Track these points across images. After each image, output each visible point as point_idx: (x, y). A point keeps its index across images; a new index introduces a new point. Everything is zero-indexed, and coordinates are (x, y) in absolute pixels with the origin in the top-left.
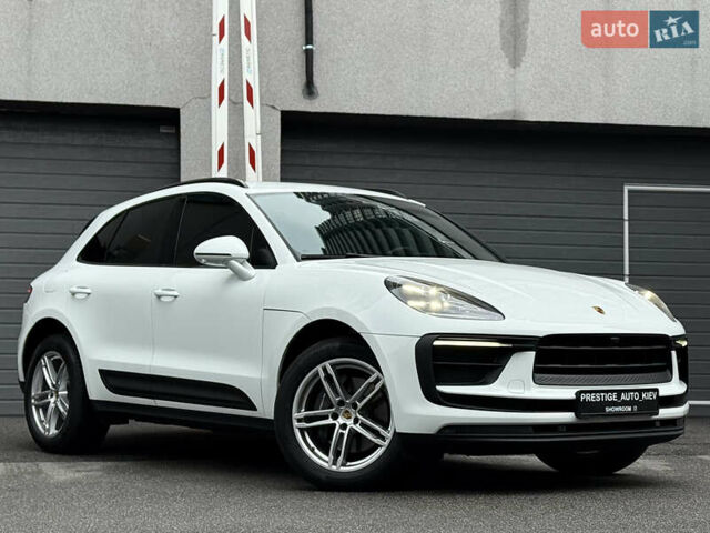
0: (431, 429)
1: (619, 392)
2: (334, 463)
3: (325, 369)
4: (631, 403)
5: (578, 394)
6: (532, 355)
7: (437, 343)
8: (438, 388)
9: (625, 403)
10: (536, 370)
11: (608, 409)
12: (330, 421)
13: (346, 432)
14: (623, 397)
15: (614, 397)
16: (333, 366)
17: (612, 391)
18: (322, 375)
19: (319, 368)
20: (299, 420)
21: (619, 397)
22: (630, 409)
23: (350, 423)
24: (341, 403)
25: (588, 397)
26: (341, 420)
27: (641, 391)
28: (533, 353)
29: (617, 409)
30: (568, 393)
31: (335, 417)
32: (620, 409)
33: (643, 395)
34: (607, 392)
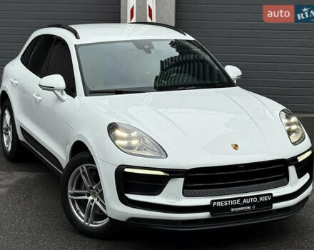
0: (124, 219)
1: (242, 199)
2: (87, 221)
3: (82, 168)
4: (250, 204)
5: (212, 201)
6: (182, 180)
7: (127, 170)
8: (126, 195)
9: (246, 205)
10: (185, 187)
11: (232, 210)
12: (86, 197)
13: (93, 205)
14: (245, 201)
15: (238, 202)
16: (86, 167)
17: (236, 199)
18: (81, 171)
19: (80, 168)
20: (71, 195)
21: (241, 201)
22: (249, 208)
23: (95, 200)
24: (91, 188)
25: (218, 204)
26: (91, 198)
27: (258, 197)
28: (183, 179)
29: (239, 209)
30: (205, 201)
31: (89, 195)
32: (242, 208)
33: (261, 199)
34: (233, 199)
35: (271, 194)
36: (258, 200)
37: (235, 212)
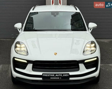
0: (15, 77)
7: (15, 59)
8: (16, 68)
9: (57, 77)
17: (53, 74)
21: (55, 75)
22: (59, 78)
25: (45, 75)
32: (55, 78)
33: (64, 75)
34: (51, 74)
35: (69, 74)
36: (63, 75)
37: (52, 79)
